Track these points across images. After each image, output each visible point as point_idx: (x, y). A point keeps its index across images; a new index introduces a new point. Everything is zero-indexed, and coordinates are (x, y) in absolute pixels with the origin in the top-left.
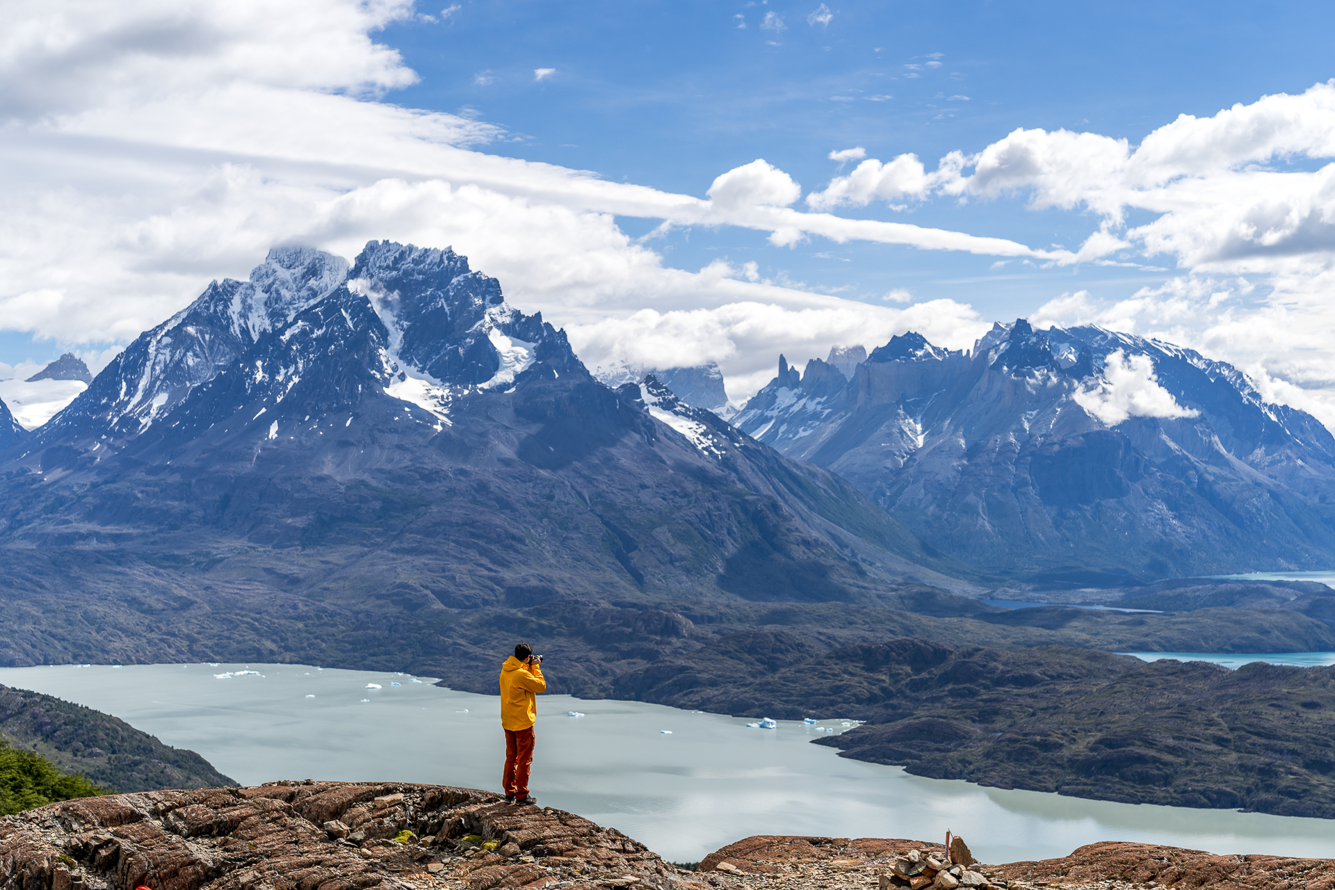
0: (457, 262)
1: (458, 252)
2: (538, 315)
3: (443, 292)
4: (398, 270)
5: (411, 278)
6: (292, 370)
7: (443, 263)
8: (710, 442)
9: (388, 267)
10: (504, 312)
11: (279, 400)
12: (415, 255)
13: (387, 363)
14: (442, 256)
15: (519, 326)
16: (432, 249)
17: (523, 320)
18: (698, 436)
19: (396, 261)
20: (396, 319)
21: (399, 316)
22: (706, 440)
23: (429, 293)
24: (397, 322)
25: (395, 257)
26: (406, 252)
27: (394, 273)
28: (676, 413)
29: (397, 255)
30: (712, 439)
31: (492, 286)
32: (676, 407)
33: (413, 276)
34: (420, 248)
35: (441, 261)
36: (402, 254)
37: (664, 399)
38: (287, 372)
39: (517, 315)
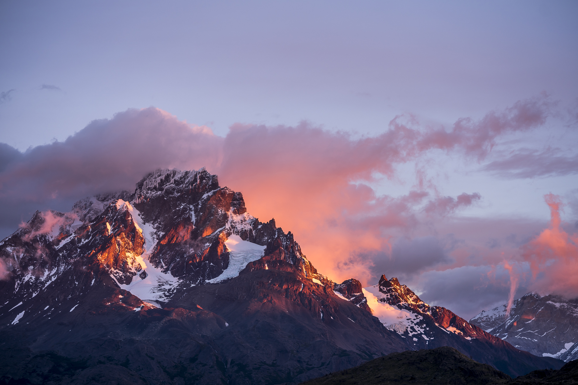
0: (209, 180)
1: (211, 172)
2: (273, 222)
3: (194, 206)
4: (161, 190)
5: (171, 196)
6: (54, 271)
7: (197, 181)
8: (422, 331)
9: (155, 188)
10: (245, 221)
11: (34, 295)
12: (177, 177)
13: (132, 264)
14: (196, 175)
15: (256, 232)
16: (191, 171)
17: (260, 227)
18: (413, 325)
19: (162, 183)
20: (155, 231)
21: (158, 228)
22: (419, 329)
23: (182, 207)
24: (156, 233)
25: (161, 180)
26: (170, 175)
27: (159, 193)
28: (400, 307)
29: (163, 177)
30: (425, 328)
31: (237, 200)
32: (400, 301)
33: (172, 193)
34: (182, 172)
35: (195, 180)
36: (168, 177)
37: (391, 295)
38: (49, 274)
39: (255, 222)
